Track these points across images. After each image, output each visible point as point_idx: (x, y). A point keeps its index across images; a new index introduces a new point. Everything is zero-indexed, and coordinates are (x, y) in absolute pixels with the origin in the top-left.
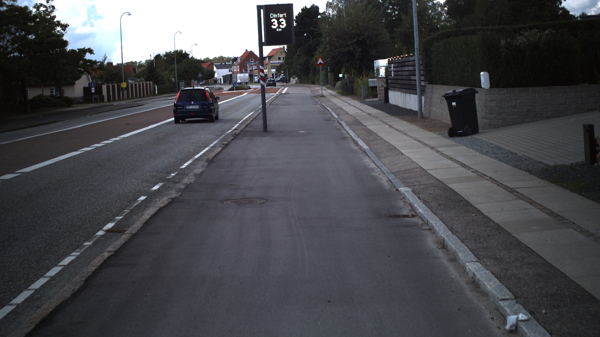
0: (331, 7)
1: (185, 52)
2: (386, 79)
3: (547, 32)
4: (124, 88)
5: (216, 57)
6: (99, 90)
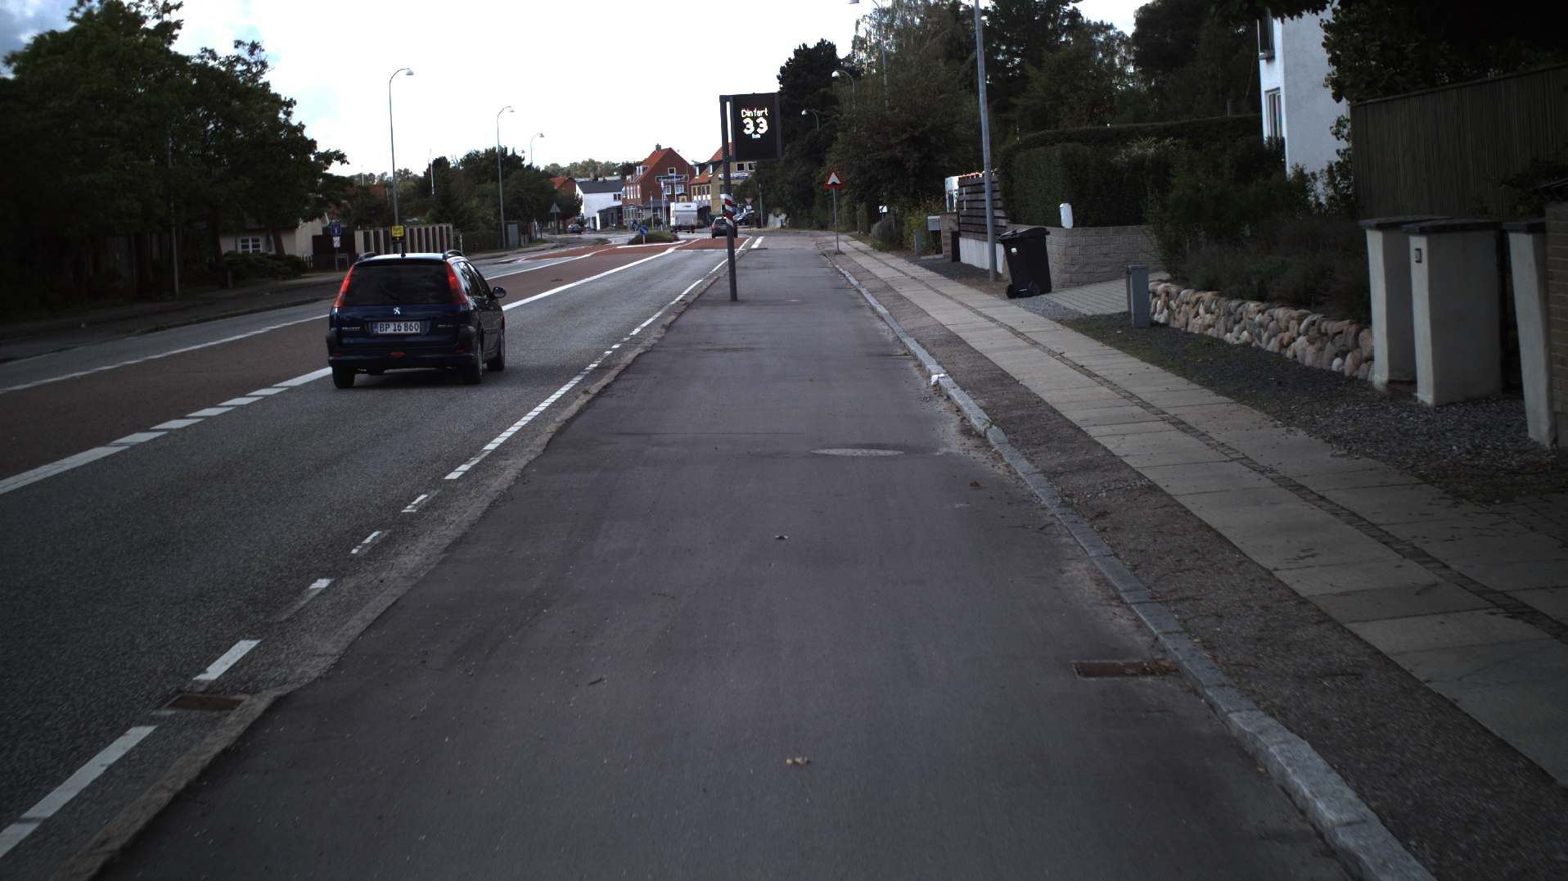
0: (863, 48)
1: (514, 153)
2: (957, 216)
3: (1167, 141)
4: (398, 239)
5: (577, 161)
6: (348, 242)
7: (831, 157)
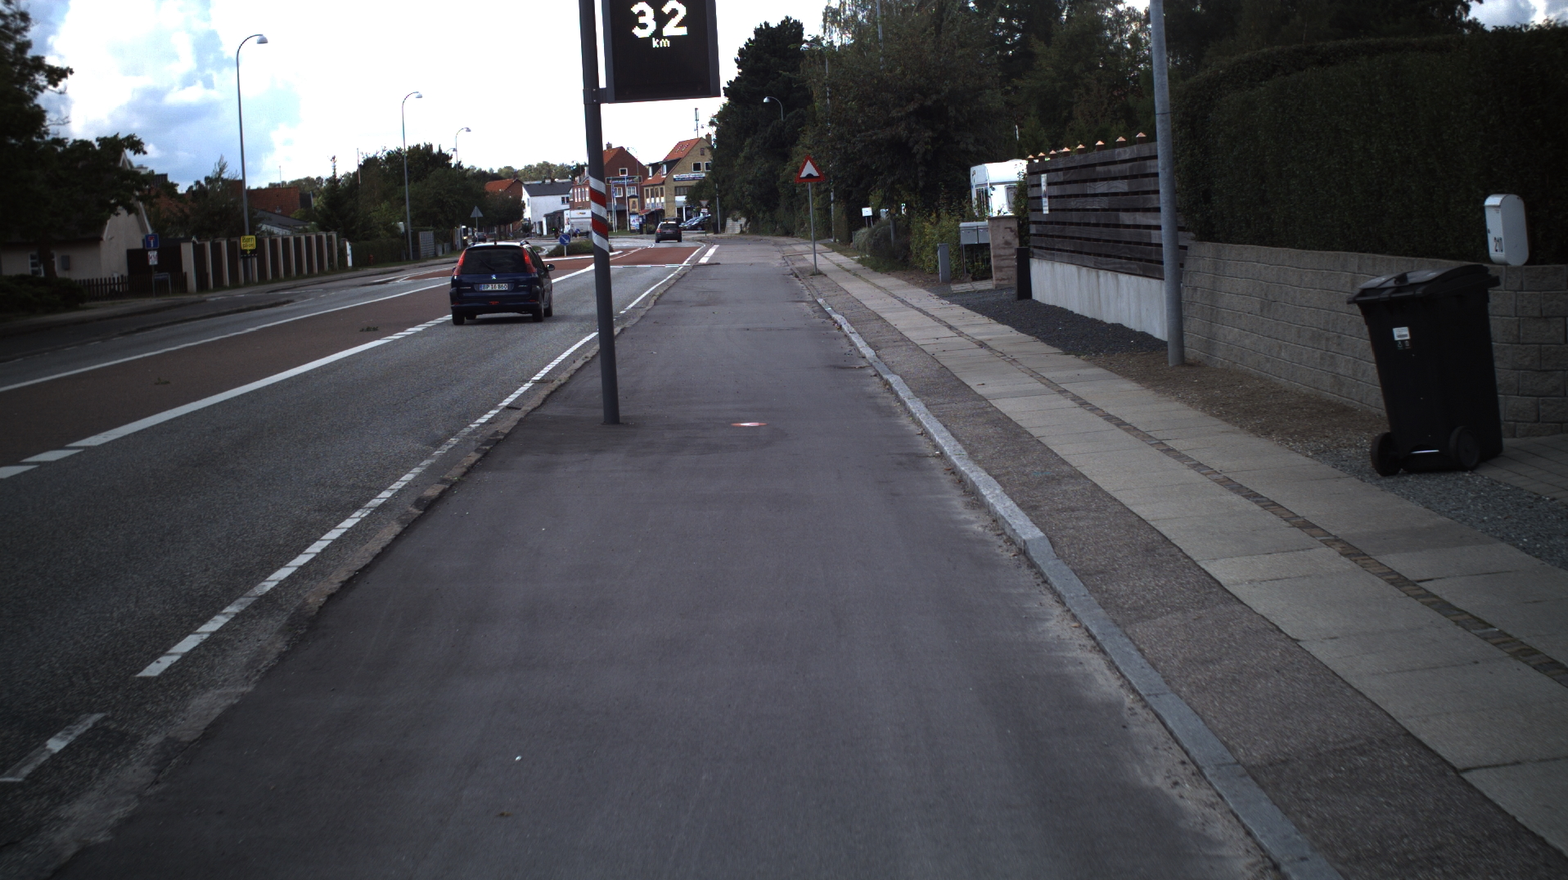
0: (836, 22)
1: (440, 150)
2: (1018, 223)
4: (249, 252)
5: (531, 164)
6: (171, 258)
7: (803, 147)
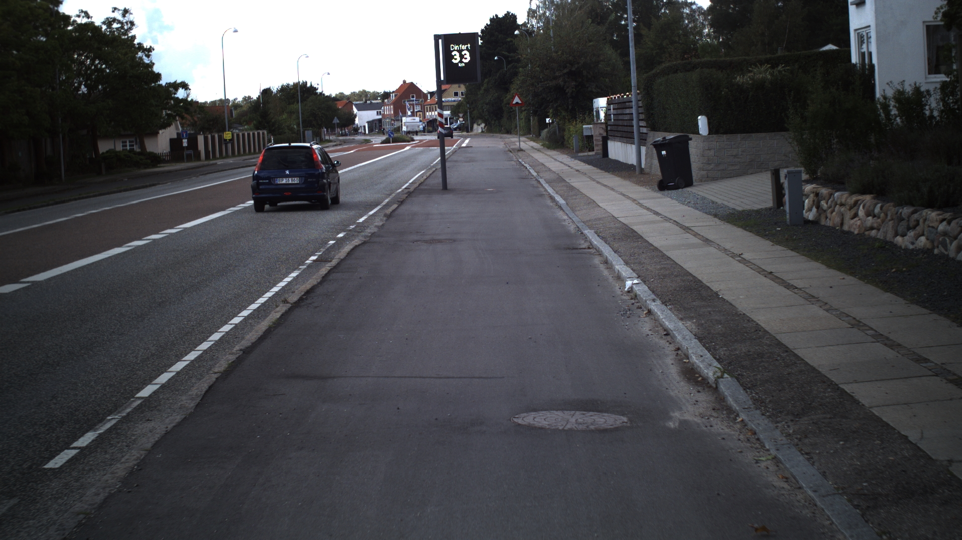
0: (535, 16)
1: (311, 85)
2: (606, 125)
3: (780, 68)
4: (228, 141)
5: (355, 91)
6: (193, 143)
7: (514, 88)
